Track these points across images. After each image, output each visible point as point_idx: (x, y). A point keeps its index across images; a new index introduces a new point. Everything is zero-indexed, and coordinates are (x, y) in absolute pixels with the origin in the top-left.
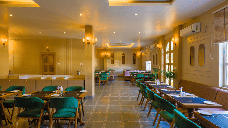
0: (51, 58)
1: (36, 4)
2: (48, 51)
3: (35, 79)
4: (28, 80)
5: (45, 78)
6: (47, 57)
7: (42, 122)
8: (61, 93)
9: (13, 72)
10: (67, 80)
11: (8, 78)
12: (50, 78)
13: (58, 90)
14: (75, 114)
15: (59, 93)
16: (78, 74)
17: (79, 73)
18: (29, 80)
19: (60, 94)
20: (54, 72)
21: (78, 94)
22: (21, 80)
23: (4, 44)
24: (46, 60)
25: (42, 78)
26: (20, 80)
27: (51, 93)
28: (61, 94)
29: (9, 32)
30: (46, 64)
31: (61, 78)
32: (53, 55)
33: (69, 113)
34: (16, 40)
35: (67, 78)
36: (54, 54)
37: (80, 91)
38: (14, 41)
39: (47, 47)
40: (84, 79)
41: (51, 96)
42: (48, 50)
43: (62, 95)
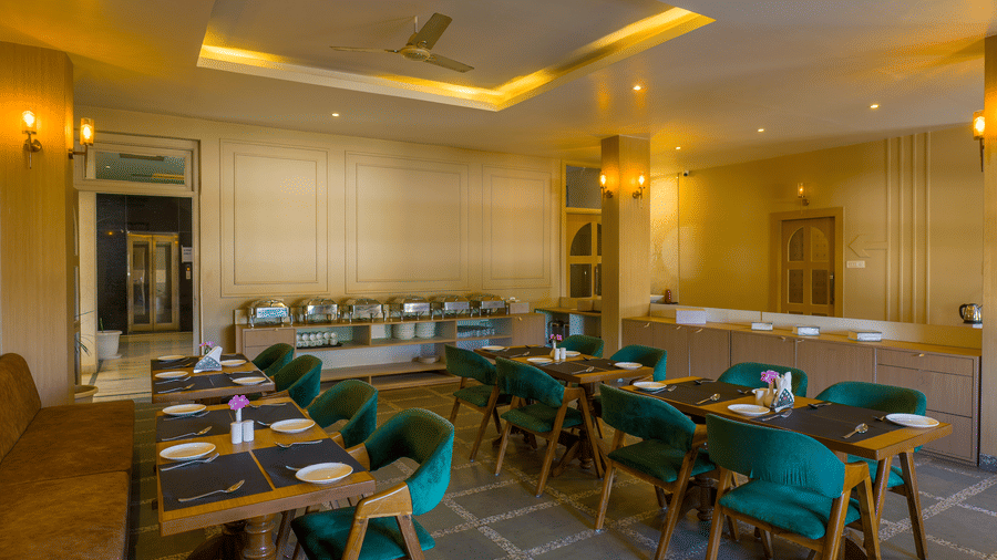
0: (817, 236)
1: (697, 15)
2: (805, 208)
3: (730, 328)
4: (705, 329)
5: (771, 328)
6: (800, 233)
7: (706, 512)
8: (780, 404)
9: (676, 296)
10: (872, 347)
11: (649, 314)
12: (789, 329)
13: (766, 385)
14: (826, 526)
15: (769, 400)
16: (970, 321)
17: (977, 316)
18: (709, 332)
19: (772, 409)
20: (832, 302)
21: (861, 428)
22: (683, 326)
23: (637, 195)
24: (797, 248)
25: (755, 327)
26: (678, 325)
27: (742, 395)
28: (778, 410)
29: (653, 148)
30: (798, 265)
31: (844, 334)
32: (830, 221)
33: (796, 512)
34: (686, 175)
35: (877, 337)
36: (834, 217)
37: (891, 417)
38: (683, 179)
39: (801, 190)
40: (978, 351)
41: (731, 407)
42: (806, 203)
43: (782, 412)
